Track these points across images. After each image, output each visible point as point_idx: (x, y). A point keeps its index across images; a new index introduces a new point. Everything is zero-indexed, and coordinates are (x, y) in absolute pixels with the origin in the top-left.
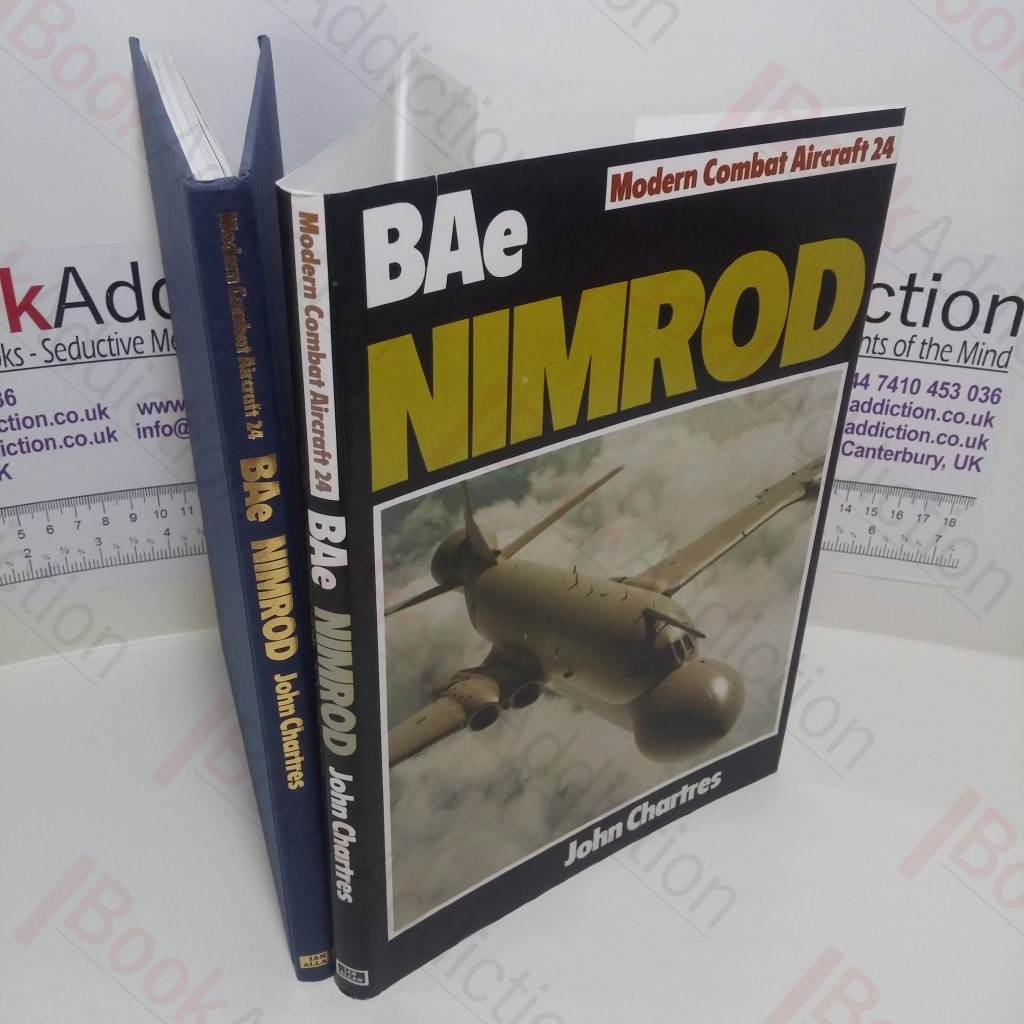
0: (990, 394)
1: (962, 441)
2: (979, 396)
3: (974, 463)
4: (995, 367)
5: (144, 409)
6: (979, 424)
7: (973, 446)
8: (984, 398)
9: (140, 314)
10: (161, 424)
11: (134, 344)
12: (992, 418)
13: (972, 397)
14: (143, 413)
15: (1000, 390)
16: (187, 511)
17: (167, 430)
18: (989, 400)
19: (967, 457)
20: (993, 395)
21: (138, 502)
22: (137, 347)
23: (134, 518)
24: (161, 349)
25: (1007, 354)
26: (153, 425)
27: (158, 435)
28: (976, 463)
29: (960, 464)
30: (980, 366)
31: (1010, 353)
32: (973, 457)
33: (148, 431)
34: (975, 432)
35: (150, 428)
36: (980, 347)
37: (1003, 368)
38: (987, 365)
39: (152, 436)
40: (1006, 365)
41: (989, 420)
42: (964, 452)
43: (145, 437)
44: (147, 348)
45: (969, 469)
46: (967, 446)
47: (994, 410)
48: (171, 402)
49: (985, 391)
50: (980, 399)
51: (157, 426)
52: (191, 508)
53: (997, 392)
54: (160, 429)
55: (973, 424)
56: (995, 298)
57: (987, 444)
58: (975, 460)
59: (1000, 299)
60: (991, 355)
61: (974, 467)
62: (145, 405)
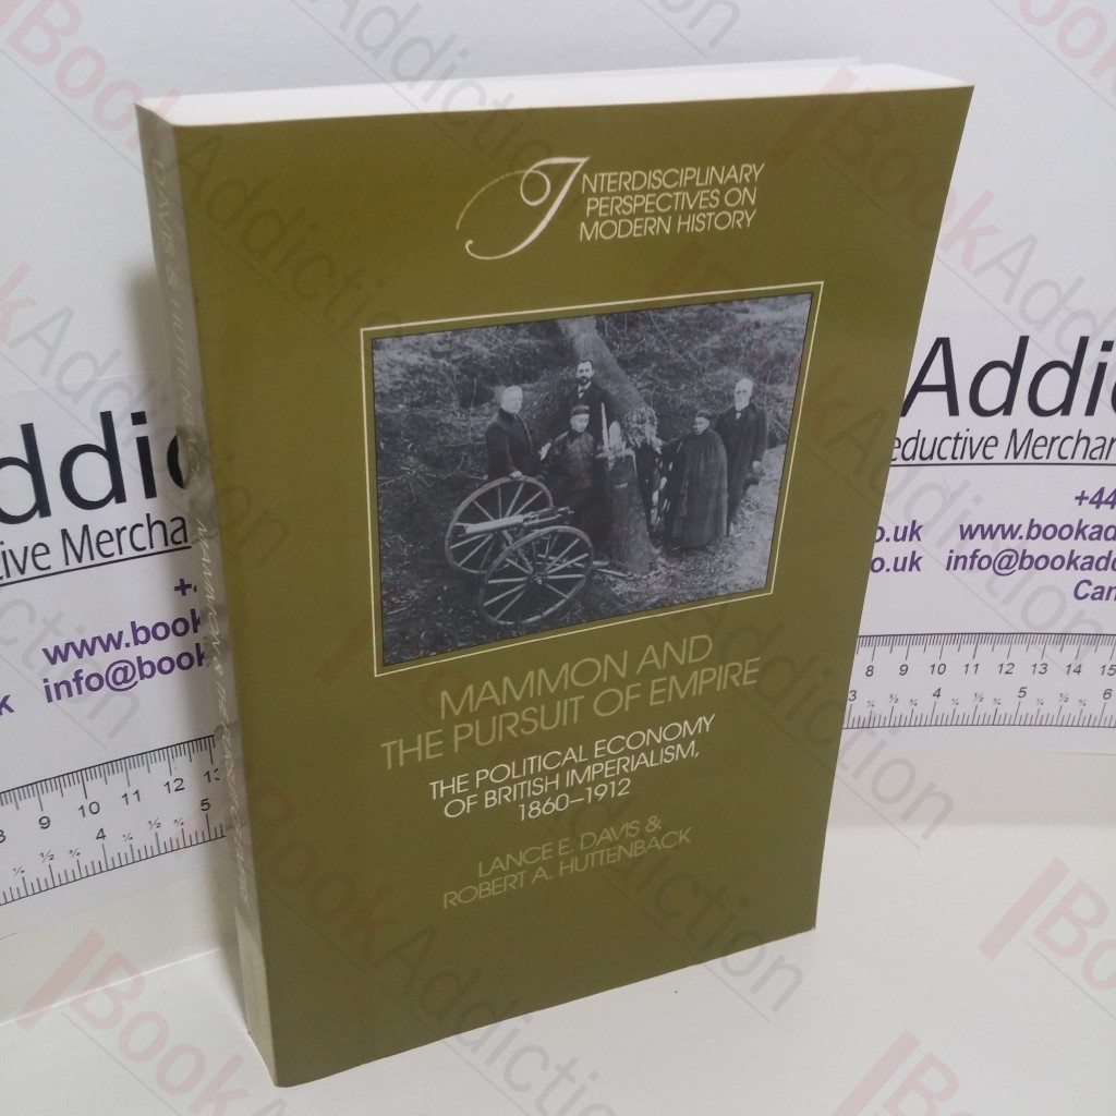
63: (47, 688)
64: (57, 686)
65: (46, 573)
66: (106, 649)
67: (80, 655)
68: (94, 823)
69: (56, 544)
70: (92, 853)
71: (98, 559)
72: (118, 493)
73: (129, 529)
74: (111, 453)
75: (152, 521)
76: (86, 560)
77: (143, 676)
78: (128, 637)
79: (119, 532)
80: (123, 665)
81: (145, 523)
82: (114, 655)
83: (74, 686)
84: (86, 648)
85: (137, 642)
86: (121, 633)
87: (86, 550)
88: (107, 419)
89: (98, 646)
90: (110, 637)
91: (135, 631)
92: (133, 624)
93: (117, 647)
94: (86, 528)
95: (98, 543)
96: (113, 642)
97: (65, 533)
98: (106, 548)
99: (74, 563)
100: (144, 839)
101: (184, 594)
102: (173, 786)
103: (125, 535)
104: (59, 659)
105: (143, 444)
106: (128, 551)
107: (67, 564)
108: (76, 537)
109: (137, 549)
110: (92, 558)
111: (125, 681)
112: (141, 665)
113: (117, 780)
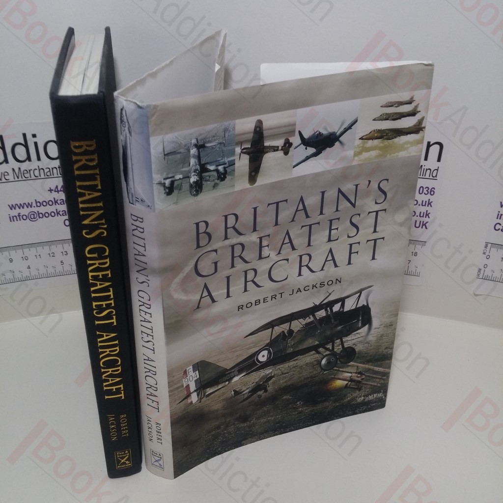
0: (429, 191)
1: (418, 214)
2: (424, 192)
3: (424, 225)
4: (431, 177)
5: (12, 207)
6: (425, 205)
7: (423, 217)
8: (426, 193)
9: (6, 161)
10: (21, 215)
11: (4, 175)
12: (432, 202)
13: (421, 192)
14: (11, 209)
15: (434, 189)
16: (38, 257)
17: (25, 217)
18: (429, 194)
19: (420, 221)
20: (431, 191)
21: (13, 253)
22: (5, 176)
23: (11, 261)
24: (18, 177)
25: (436, 171)
26: (17, 215)
27: (20, 220)
28: (425, 225)
29: (417, 225)
30: (424, 177)
31: (437, 170)
32: (423, 222)
33: (15, 218)
34: (423, 209)
35: (15, 216)
36: (423, 167)
37: (434, 178)
38: (427, 176)
39: (17, 220)
40: (436, 176)
41: (430, 204)
42: (419, 219)
43: (14, 221)
44: (11, 177)
45: (422, 228)
46: (420, 216)
47: (432, 198)
48: (25, 203)
49: (427, 189)
50: (425, 193)
51: (19, 216)
52: (40, 255)
53: (433, 190)
54: (21, 217)
55: (422, 205)
56: (429, 143)
57: (429, 215)
58: (424, 223)
59: (431, 143)
60: (429, 171)
61: (424, 227)
62: (12, 205)
63: (10, 217)
64: (13, 217)
65: (8, 181)
66: (28, 207)
67: (20, 208)
68: (26, 263)
69: (11, 172)
70: (26, 273)
71: (24, 179)
72: (29, 158)
73: (33, 170)
74: (26, 146)
75: (40, 168)
76: (20, 179)
77: (40, 217)
78: (34, 204)
79: (30, 171)
80: (33, 213)
81: (38, 169)
82: (30, 209)
83: (18, 217)
84: (21, 206)
85: (37, 206)
86: (32, 203)
87: (20, 176)
88: (24, 135)
89: (25, 206)
90: (29, 203)
91: (36, 202)
92: (36, 200)
93: (31, 207)
94: (20, 169)
95: (24, 173)
96: (29, 205)
97: (13, 170)
98: (26, 175)
99: (17, 179)
100: (43, 271)
101: (51, 192)
102: (51, 255)
103: (32, 172)
104: (13, 209)
105: (36, 144)
106: (33, 177)
107: (14, 179)
108: (17, 171)
109: (36, 177)
110: (22, 178)
111: (34, 218)
112: (39, 214)
113: (33, 250)
